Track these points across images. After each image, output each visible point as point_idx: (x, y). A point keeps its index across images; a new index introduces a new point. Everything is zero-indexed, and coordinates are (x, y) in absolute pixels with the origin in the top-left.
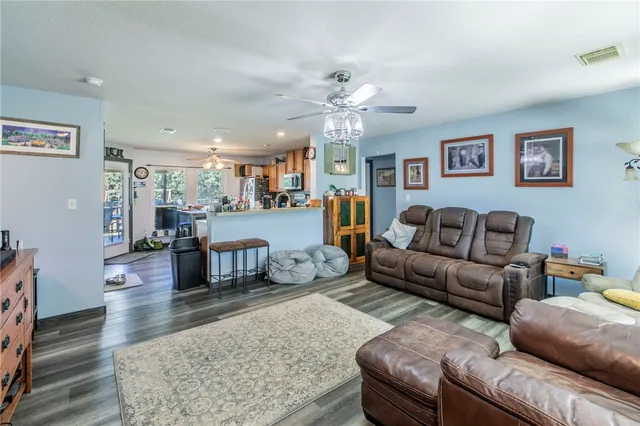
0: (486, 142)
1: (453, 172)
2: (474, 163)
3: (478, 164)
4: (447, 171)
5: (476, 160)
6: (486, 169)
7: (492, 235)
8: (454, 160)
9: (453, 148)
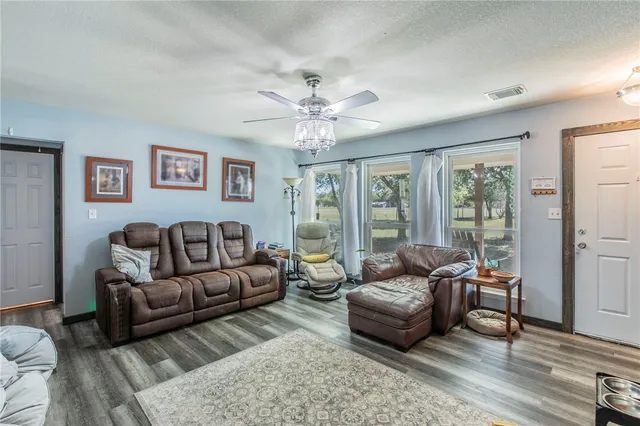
0: (201, 158)
1: (168, 183)
2: (190, 177)
3: (193, 177)
4: (159, 181)
5: (192, 174)
6: (200, 184)
7: (229, 243)
8: (168, 170)
9: (168, 157)
